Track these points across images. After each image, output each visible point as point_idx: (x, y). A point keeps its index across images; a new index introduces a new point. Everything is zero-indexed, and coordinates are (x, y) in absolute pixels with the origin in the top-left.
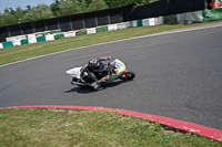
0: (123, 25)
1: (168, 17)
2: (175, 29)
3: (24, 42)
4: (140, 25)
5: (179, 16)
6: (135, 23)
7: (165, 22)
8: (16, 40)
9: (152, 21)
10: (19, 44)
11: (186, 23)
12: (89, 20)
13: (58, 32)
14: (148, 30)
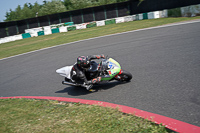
0: (130, 18)
1: (172, 10)
2: (179, 21)
3: (41, 34)
4: (145, 18)
5: (183, 9)
6: (141, 16)
7: (170, 15)
8: (34, 32)
9: (157, 14)
10: (36, 35)
11: (189, 15)
12: (99, 14)
13: (71, 24)
14: (153, 22)
